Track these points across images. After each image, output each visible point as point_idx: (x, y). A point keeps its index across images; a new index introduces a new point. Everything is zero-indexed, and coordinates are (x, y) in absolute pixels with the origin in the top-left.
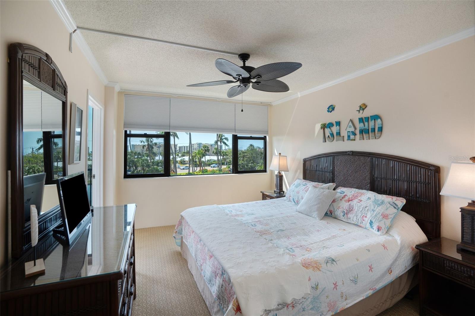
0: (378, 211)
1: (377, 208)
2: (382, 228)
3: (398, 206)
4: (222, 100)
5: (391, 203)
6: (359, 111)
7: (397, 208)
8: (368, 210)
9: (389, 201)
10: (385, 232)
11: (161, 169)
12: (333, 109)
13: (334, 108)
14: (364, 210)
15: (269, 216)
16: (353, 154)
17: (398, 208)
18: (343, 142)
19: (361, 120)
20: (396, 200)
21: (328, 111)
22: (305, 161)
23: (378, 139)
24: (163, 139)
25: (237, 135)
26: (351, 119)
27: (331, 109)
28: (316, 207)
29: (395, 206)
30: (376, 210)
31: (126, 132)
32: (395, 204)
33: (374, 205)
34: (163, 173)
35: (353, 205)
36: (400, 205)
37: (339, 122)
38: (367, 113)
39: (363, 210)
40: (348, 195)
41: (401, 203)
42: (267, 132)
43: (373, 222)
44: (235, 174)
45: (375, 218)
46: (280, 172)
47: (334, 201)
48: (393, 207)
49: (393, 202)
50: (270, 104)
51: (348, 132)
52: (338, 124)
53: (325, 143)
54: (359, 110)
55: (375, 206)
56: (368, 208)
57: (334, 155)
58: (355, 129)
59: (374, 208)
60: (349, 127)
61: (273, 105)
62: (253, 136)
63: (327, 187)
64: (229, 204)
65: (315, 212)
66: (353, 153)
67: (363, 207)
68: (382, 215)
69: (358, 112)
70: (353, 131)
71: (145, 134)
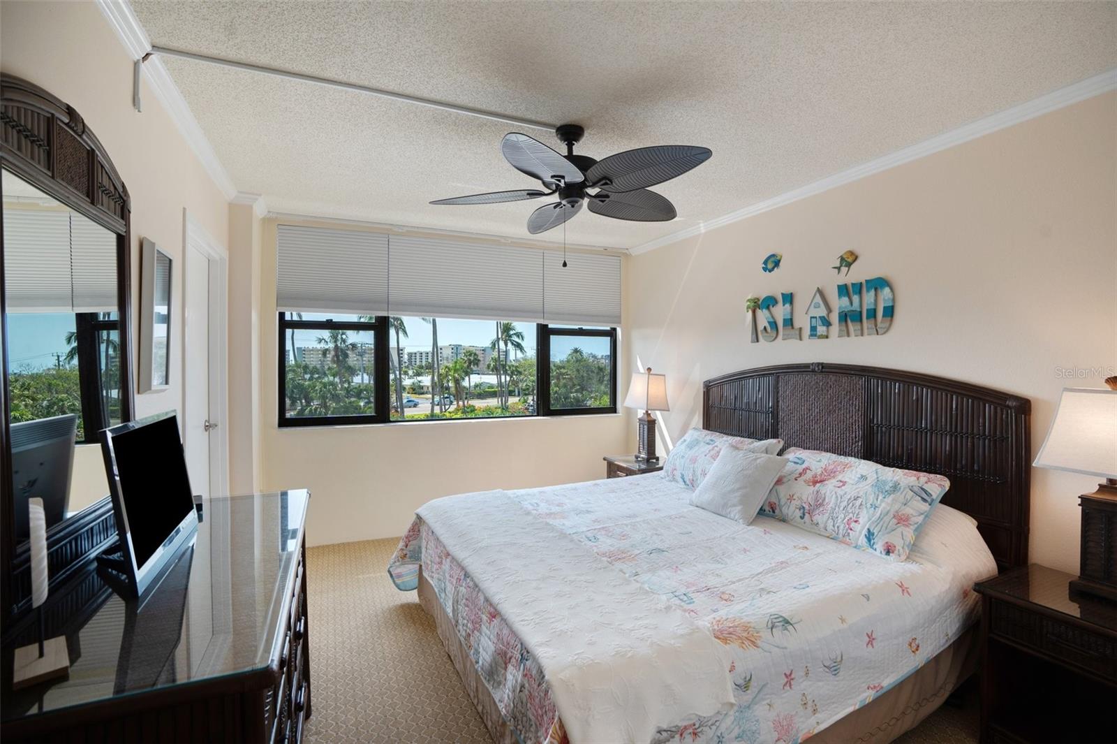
0: (884, 508)
1: (882, 501)
2: (897, 548)
3: (931, 495)
4: (513, 240)
5: (916, 489)
6: (839, 269)
7: (929, 500)
8: (861, 505)
9: (911, 484)
10: (903, 557)
11: (366, 406)
12: (777, 264)
13: (779, 261)
14: (851, 505)
15: (627, 517)
16: (824, 370)
17: (933, 500)
18: (799, 341)
19: (843, 290)
20: (926, 483)
21: (765, 269)
22: (708, 387)
23: (882, 334)
24: (372, 333)
25: (547, 325)
26: (818, 288)
27: (772, 263)
28: (739, 494)
29: (925, 496)
30: (880, 505)
31: (282, 315)
32: (926, 492)
33: (875, 493)
34: (373, 414)
35: (825, 494)
36: (936, 493)
37: (792, 294)
38: (857, 274)
39: (848, 505)
40: (813, 468)
41: (940, 489)
42: (618, 319)
43: (875, 535)
44: (543, 416)
45: (878, 523)
46: (649, 412)
47: (779, 482)
48: (920, 498)
49: (920, 486)
50: (626, 251)
51: (811, 318)
52: (789, 298)
53: (757, 343)
54: (838, 265)
55: (878, 495)
56: (860, 500)
57: (779, 373)
58: (829, 310)
59: (875, 501)
60: (815, 307)
61: (633, 255)
62: (584, 328)
63: (764, 448)
64: (530, 488)
65: (734, 505)
66: (823, 368)
67: (850, 499)
68: (894, 516)
69: (836, 270)
70: (824, 317)
71: (327, 320)
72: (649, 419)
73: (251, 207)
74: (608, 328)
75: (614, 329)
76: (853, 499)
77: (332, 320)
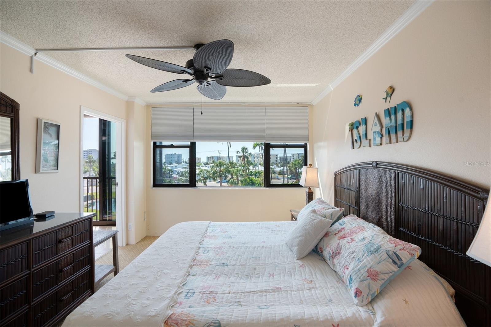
0: (364, 263)
1: (366, 258)
2: (363, 294)
3: (402, 260)
5: (390, 253)
6: (386, 99)
7: (399, 263)
8: (354, 257)
9: (388, 249)
10: (365, 302)
11: (185, 179)
12: (360, 100)
13: (361, 99)
14: (349, 256)
16: (377, 166)
17: (402, 264)
18: (369, 147)
19: (388, 112)
20: (400, 250)
21: (355, 105)
22: (336, 175)
23: (405, 141)
24: (189, 149)
25: (269, 143)
26: (376, 113)
27: (359, 100)
28: (298, 240)
29: (396, 260)
30: (363, 260)
31: (155, 143)
32: (397, 256)
33: (364, 251)
34: (189, 184)
35: (341, 246)
36: (406, 259)
37: (365, 118)
38: (396, 100)
39: (348, 256)
40: (346, 229)
41: (410, 256)
42: (307, 139)
43: (353, 280)
44: (267, 187)
45: (356, 273)
46: (311, 188)
47: (326, 235)
48: (391, 261)
49: (395, 251)
50: (310, 103)
51: (374, 132)
52: (365, 121)
53: (353, 149)
54: (385, 97)
55: (365, 253)
56: (355, 254)
57: (361, 167)
58: (382, 127)
59: (362, 257)
60: (375, 126)
61: (314, 105)
62: (289, 144)
63: (331, 213)
66: (377, 164)
67: (350, 252)
68: (368, 271)
69: (384, 100)
70: (379, 131)
71: (171, 144)
72: (311, 191)
73: (134, 102)
74: (304, 144)
75: (306, 144)
76: (351, 252)
77: (173, 144)
